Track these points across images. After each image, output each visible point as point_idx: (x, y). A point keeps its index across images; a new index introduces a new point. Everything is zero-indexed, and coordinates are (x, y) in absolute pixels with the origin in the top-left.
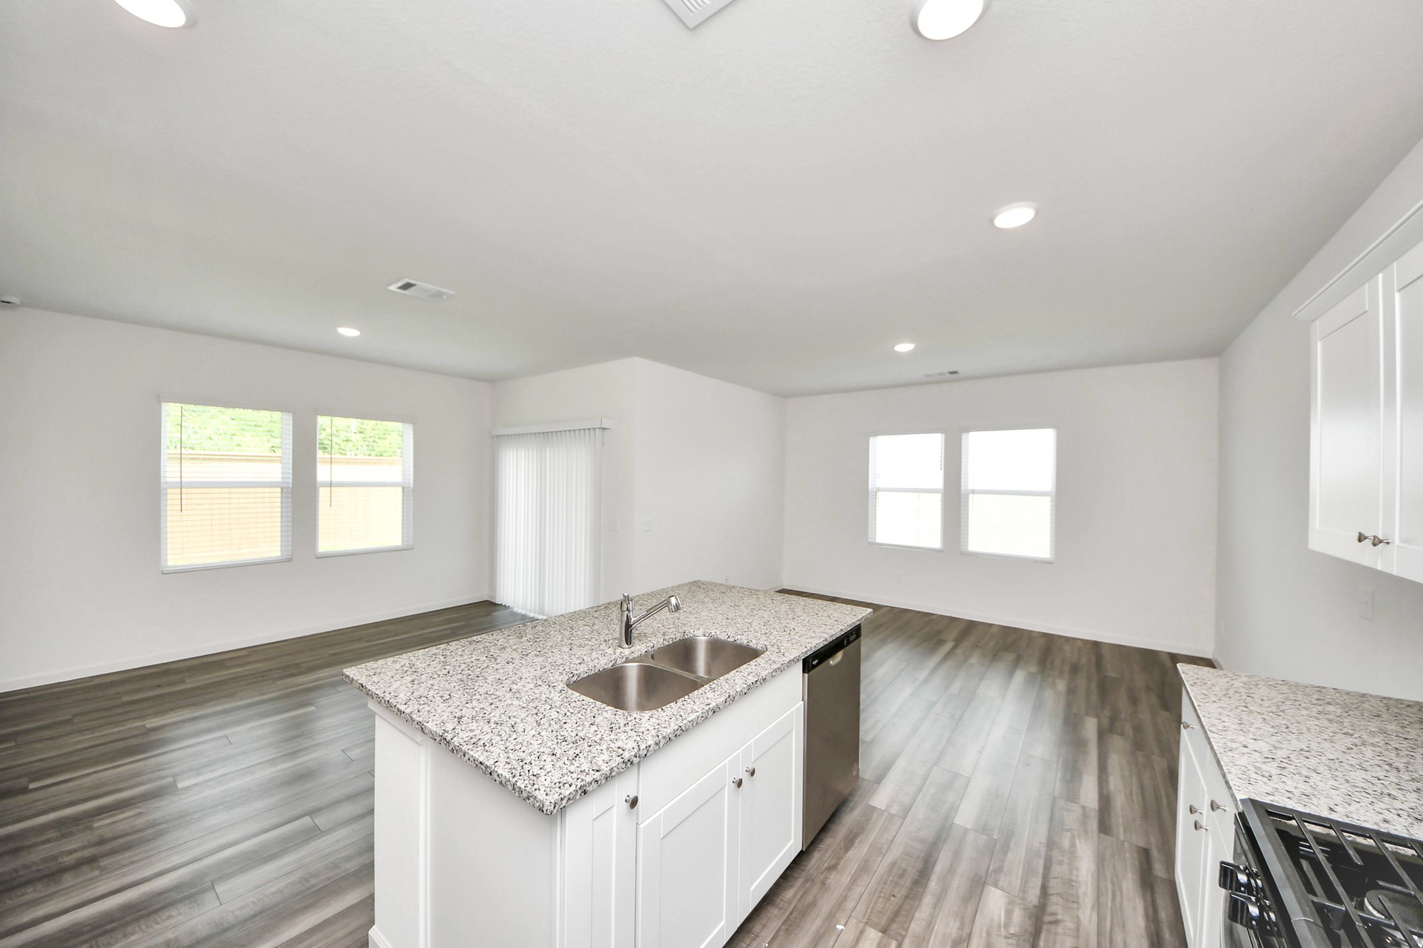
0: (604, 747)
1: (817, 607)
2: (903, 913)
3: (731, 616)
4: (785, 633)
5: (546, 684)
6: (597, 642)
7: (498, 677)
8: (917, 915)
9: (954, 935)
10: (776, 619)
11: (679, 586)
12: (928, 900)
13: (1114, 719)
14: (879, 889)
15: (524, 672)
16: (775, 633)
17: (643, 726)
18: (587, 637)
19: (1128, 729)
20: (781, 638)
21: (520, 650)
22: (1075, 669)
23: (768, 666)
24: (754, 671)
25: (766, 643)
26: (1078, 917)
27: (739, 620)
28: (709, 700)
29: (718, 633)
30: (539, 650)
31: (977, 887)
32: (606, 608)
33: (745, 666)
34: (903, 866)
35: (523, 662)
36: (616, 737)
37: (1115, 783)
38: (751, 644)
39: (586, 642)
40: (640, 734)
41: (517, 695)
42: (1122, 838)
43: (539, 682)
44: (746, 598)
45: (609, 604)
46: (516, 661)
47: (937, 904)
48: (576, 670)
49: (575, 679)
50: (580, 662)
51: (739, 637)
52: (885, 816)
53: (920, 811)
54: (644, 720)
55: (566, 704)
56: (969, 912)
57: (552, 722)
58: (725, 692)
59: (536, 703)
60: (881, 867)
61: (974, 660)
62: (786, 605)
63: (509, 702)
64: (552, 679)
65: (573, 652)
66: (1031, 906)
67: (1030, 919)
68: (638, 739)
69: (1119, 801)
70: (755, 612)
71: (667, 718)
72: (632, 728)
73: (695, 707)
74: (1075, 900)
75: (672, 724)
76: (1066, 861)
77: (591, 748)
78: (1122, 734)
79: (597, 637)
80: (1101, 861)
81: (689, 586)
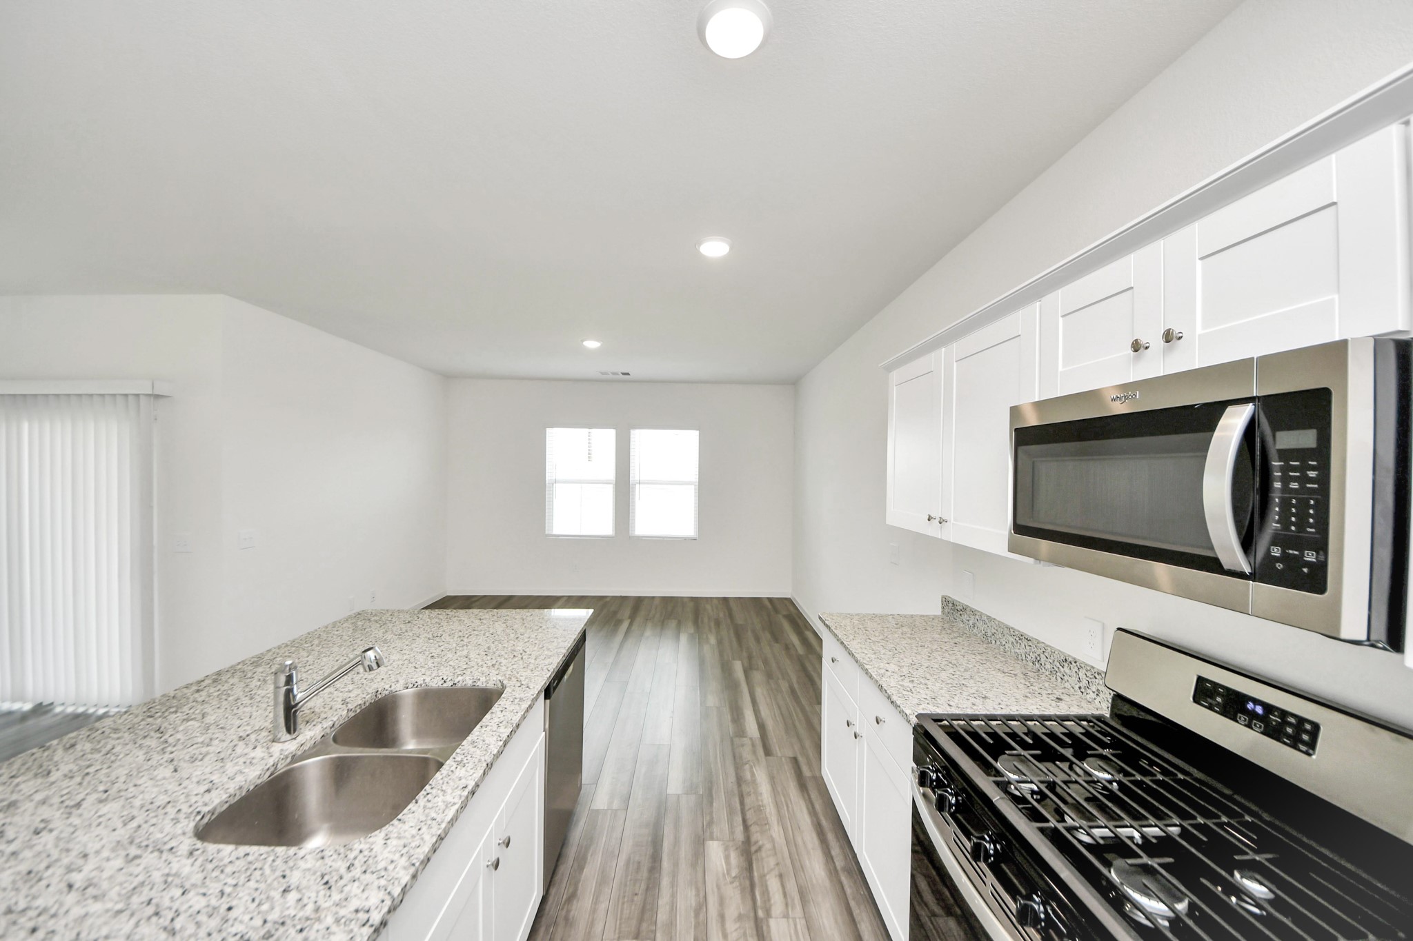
0: (329, 920)
1: (537, 618)
2: (648, 907)
3: (436, 652)
4: (516, 659)
5: (150, 849)
6: (225, 744)
7: (23, 868)
8: (660, 902)
9: (694, 905)
10: (496, 643)
11: (334, 625)
12: (665, 882)
13: (750, 658)
14: (622, 895)
15: (85, 840)
16: (504, 662)
17: (379, 858)
18: (200, 740)
19: (761, 664)
20: (515, 666)
21: (56, 800)
22: (718, 623)
23: (517, 707)
24: (502, 719)
25: (500, 678)
26: (771, 836)
27: (450, 655)
28: (463, 781)
29: (428, 680)
30: (101, 788)
31: (699, 845)
32: (215, 681)
33: (488, 716)
34: (637, 858)
35: (75, 820)
36: (343, 896)
37: (765, 712)
38: (479, 684)
39: (204, 750)
40: (383, 873)
41: (91, 891)
42: (779, 755)
43: (133, 851)
44: (444, 624)
45: (219, 673)
46: (58, 823)
47: (673, 884)
48: (206, 805)
49: (206, 820)
50: (206, 788)
51: (460, 678)
52: (609, 816)
53: (638, 795)
54: (378, 848)
55: (214, 874)
56: (700, 875)
57: (199, 918)
58: (480, 761)
59: (145, 894)
60: (618, 869)
61: (648, 633)
62: (500, 623)
63: (77, 911)
64: (159, 836)
65: (184, 773)
66: (740, 843)
67: (742, 855)
68: (383, 882)
69: (770, 724)
70: (466, 640)
71: (414, 831)
72: (364, 869)
73: (449, 798)
74: (766, 822)
75: (427, 837)
76: (752, 791)
77: (304, 933)
78: (757, 669)
79: (221, 736)
80: (772, 779)
81: (350, 621)
